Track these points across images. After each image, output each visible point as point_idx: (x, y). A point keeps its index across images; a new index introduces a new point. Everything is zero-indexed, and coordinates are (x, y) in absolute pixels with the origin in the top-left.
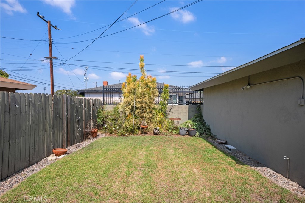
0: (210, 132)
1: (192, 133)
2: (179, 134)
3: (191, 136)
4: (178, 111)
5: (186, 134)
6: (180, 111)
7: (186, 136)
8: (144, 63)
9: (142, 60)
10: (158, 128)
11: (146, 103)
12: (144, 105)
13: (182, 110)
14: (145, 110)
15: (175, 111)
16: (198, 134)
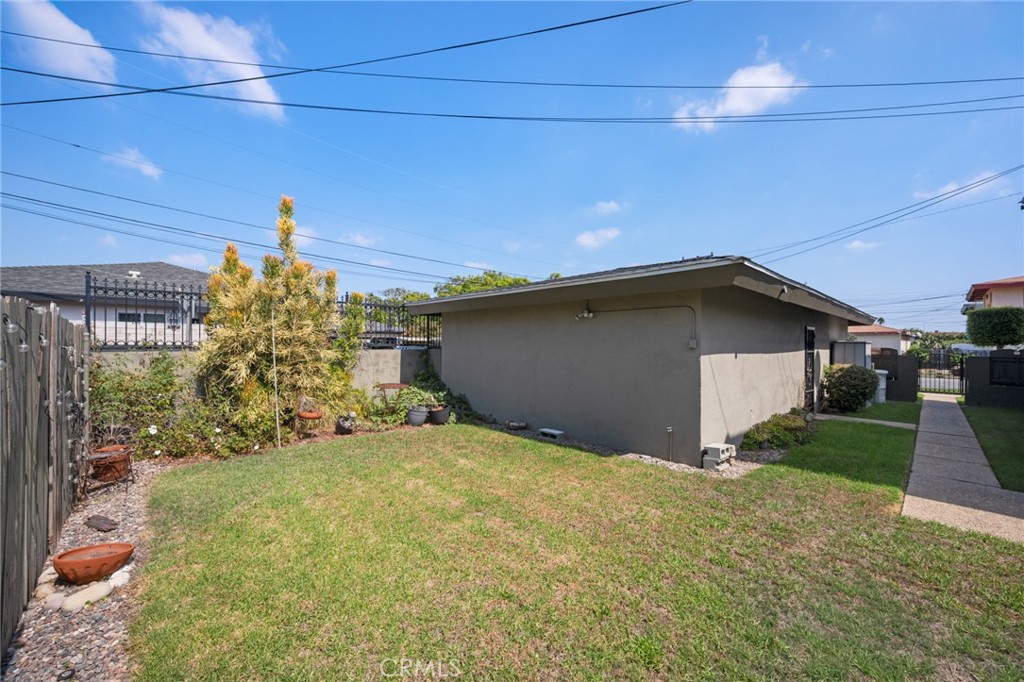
0: (471, 410)
1: (441, 418)
2: (407, 423)
3: (438, 424)
4: (377, 363)
5: (426, 422)
6: (381, 366)
7: (427, 426)
8: (292, 222)
9: (287, 209)
10: (353, 414)
11: (306, 343)
12: (301, 350)
13: (386, 362)
14: (301, 367)
15: (368, 365)
16: (453, 417)
